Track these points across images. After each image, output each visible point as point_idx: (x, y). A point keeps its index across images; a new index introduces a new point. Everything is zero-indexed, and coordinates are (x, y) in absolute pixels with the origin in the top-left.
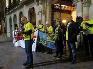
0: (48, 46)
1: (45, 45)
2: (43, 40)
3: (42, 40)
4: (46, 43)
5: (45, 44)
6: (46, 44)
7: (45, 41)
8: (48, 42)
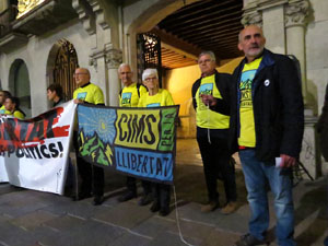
0: (118, 168)
1: (105, 163)
2: (96, 142)
3: (91, 142)
4: (109, 152)
5: (106, 158)
6: (113, 158)
7: (105, 145)
8: (117, 149)
